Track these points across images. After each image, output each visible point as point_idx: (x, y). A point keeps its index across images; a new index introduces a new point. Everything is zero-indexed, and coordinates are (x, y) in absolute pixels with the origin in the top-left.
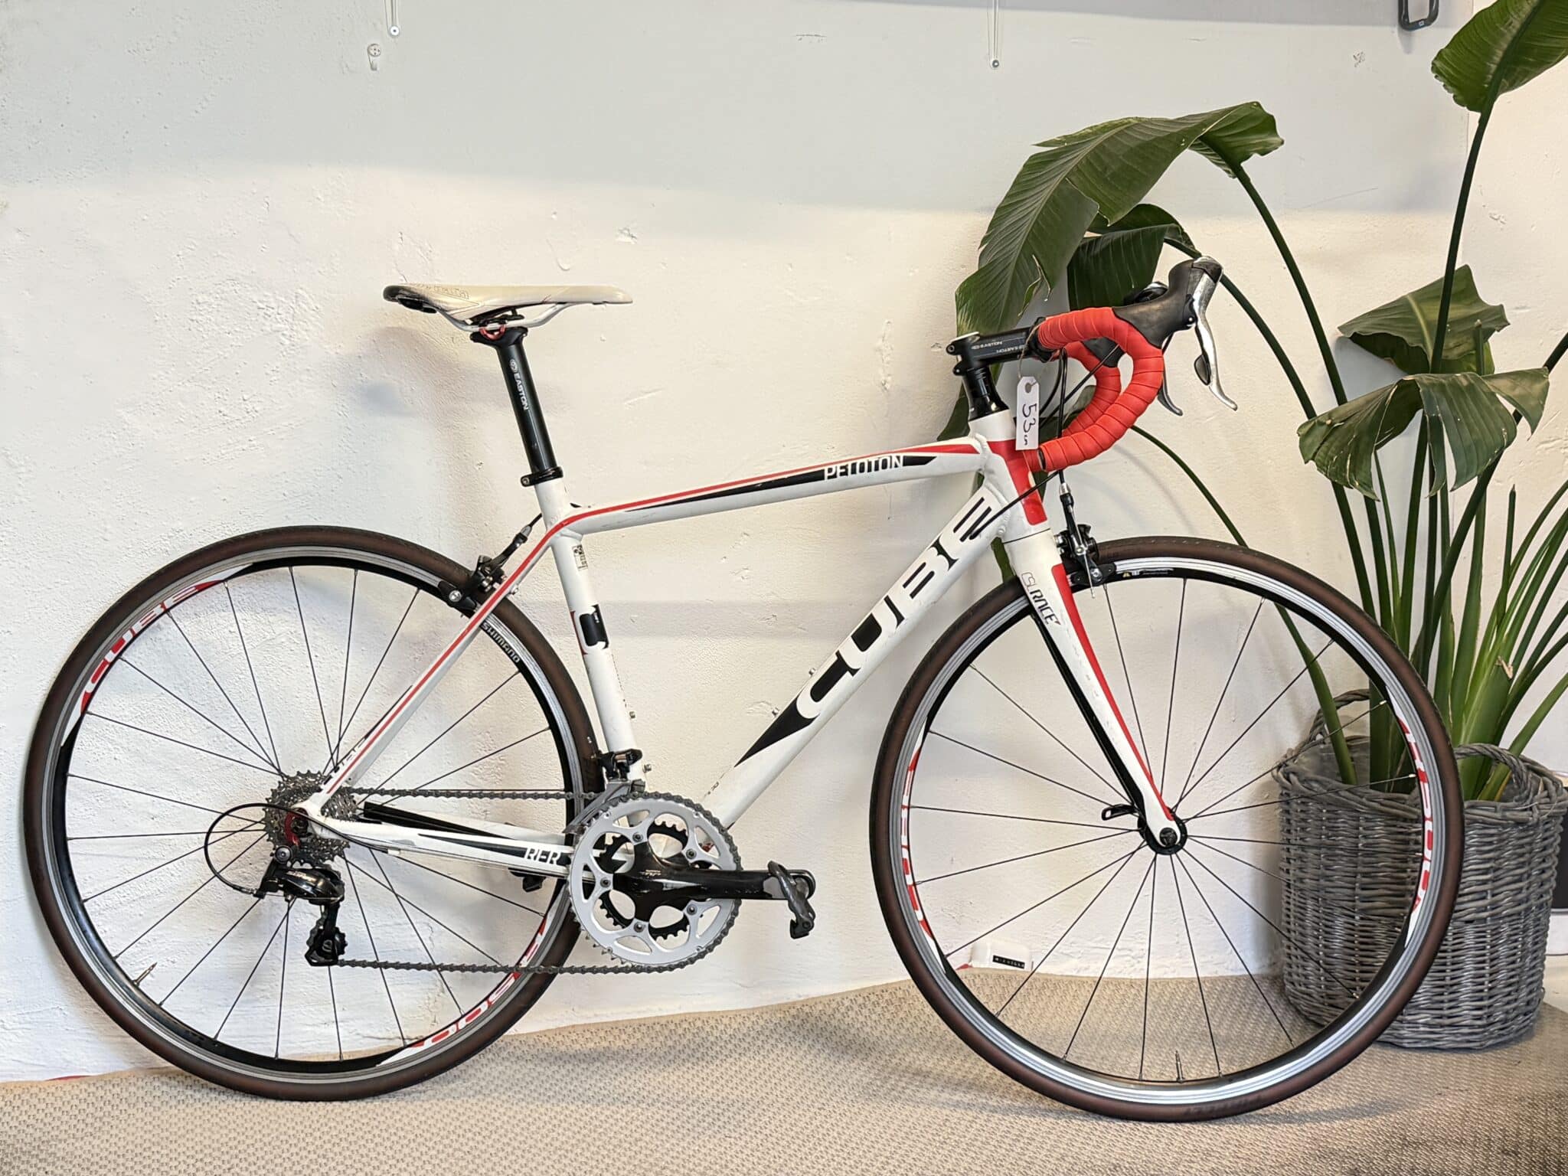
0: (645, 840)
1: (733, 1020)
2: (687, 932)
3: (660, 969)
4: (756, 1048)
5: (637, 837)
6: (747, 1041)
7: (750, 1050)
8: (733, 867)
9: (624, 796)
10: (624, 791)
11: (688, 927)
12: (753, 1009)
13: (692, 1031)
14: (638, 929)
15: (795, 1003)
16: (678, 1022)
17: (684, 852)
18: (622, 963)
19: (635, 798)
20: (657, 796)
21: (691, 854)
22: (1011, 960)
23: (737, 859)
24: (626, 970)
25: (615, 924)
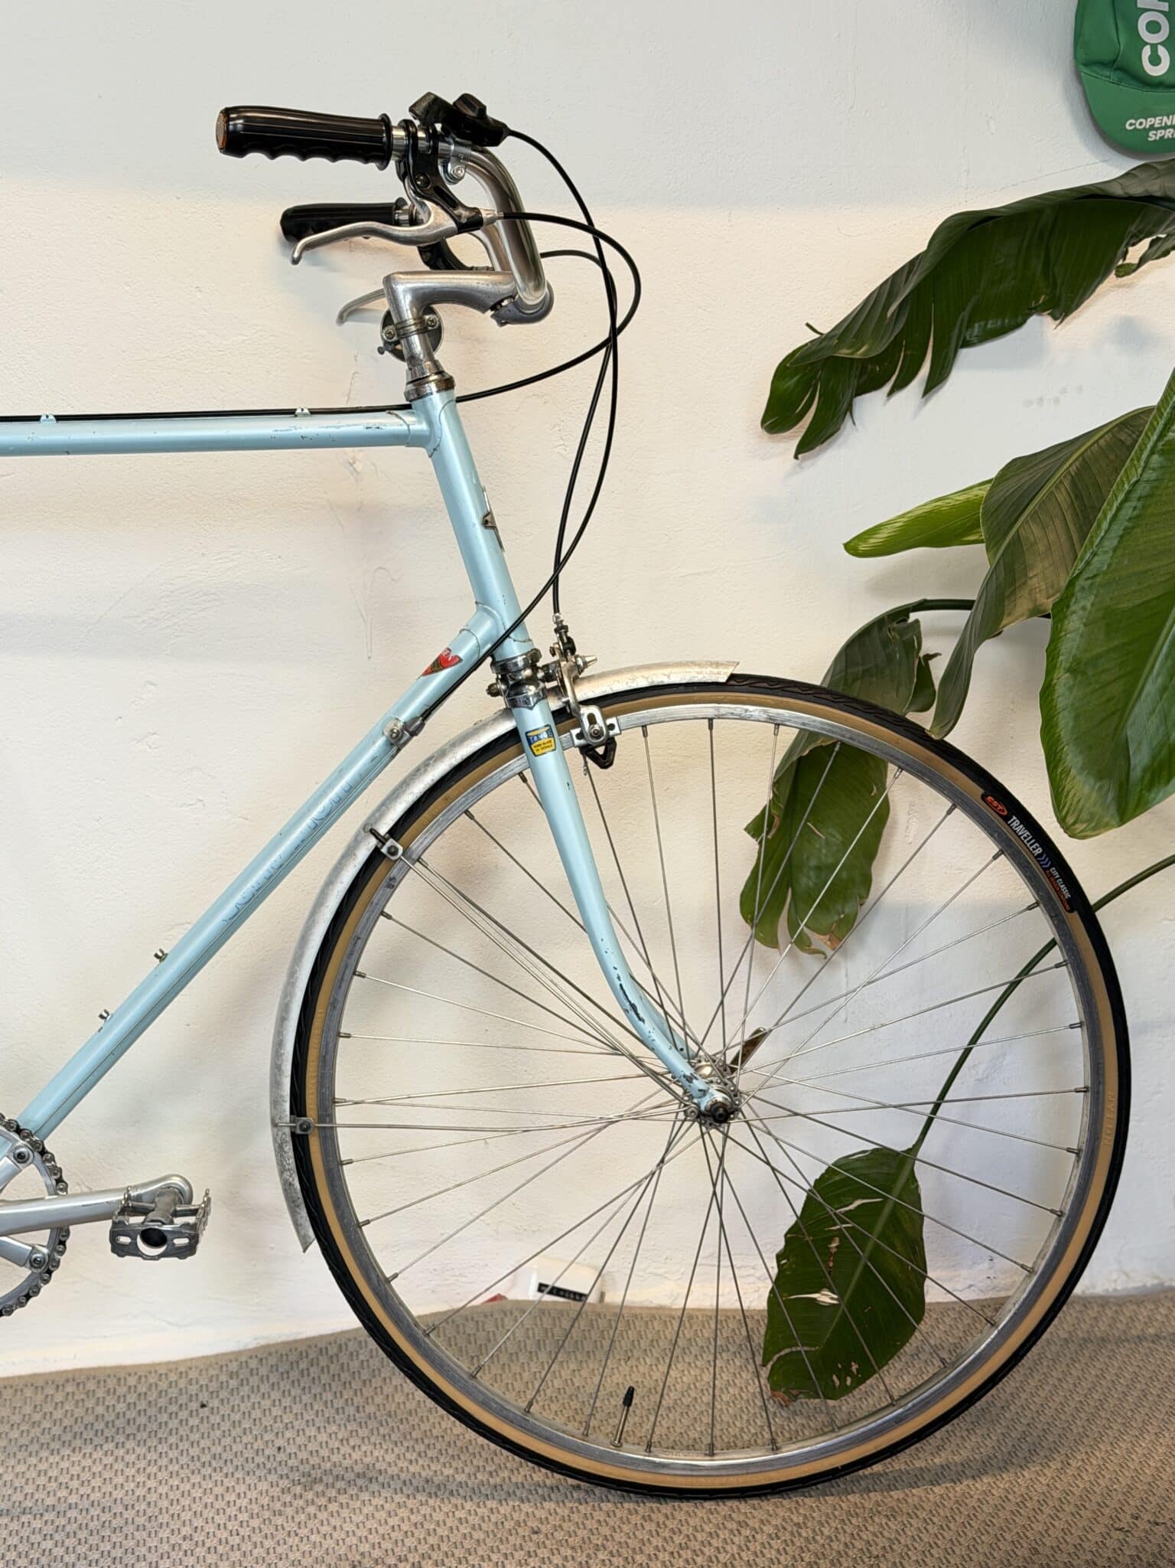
1: (143, 1379)
4: (155, 1427)
6: (149, 1413)
7: (145, 1430)
12: (177, 1363)
13: (76, 1397)
15: (240, 1353)
16: (61, 1383)
22: (565, 1291)
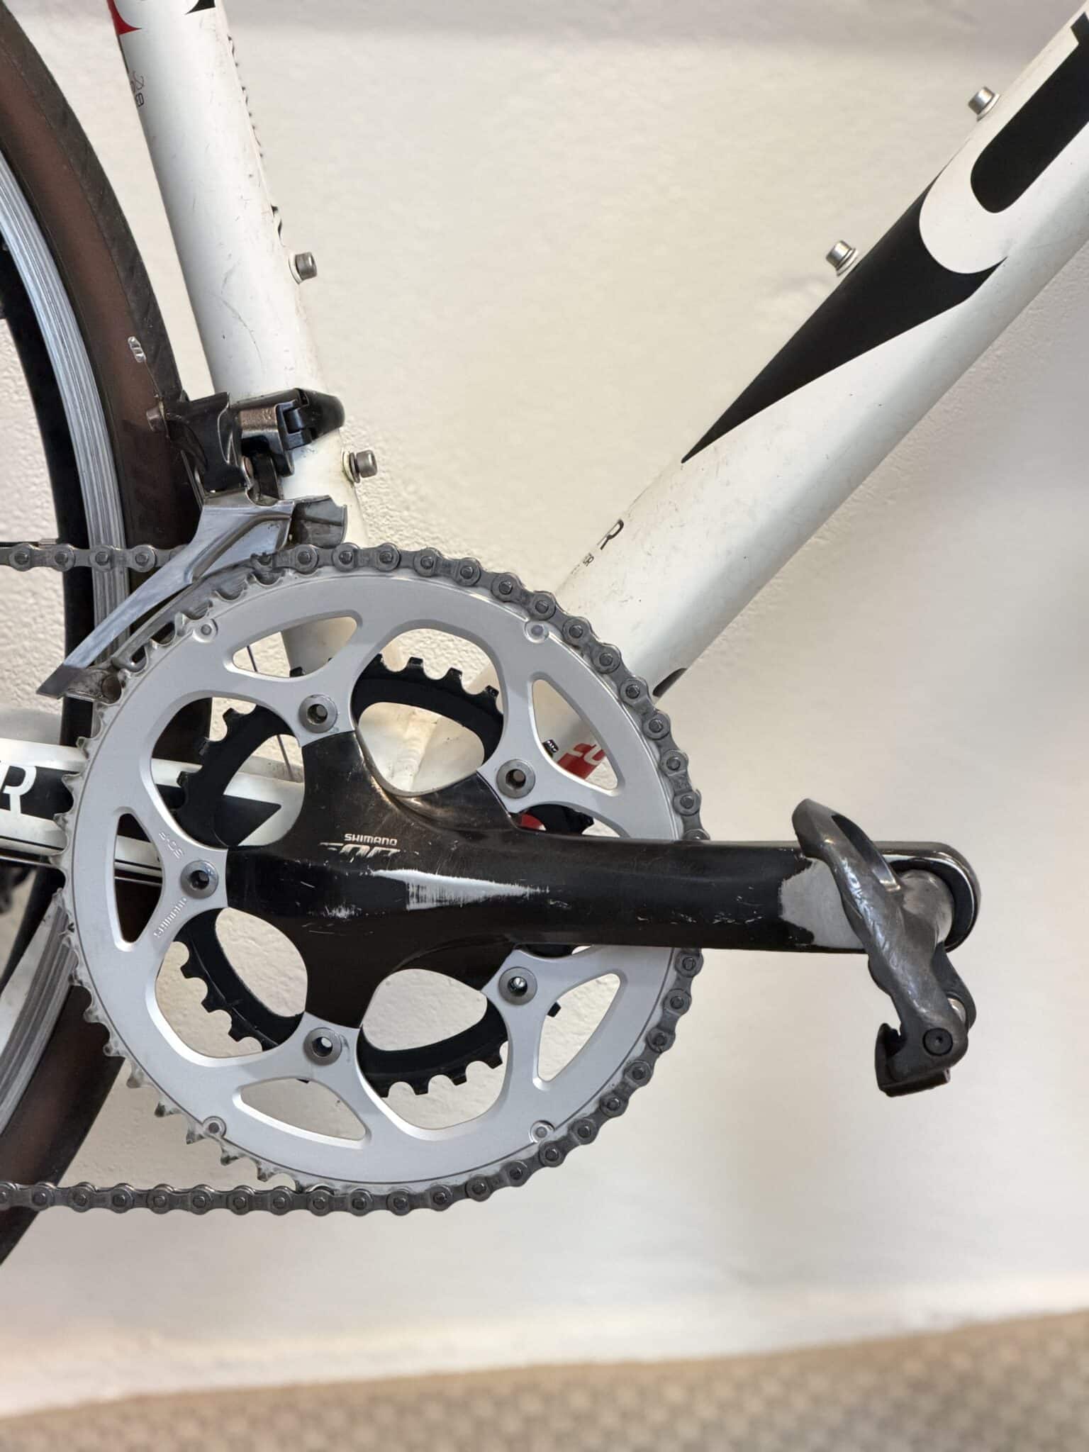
0: (344, 723)
2: (502, 1069)
3: (400, 1202)
5: (314, 714)
8: (672, 830)
9: (264, 558)
10: (266, 541)
11: (504, 1050)
14: (319, 1052)
17: (490, 772)
18: (262, 1177)
19: (306, 566)
20: (388, 559)
21: (516, 780)
23: (687, 803)
24: (279, 1203)
25: (237, 1033)
